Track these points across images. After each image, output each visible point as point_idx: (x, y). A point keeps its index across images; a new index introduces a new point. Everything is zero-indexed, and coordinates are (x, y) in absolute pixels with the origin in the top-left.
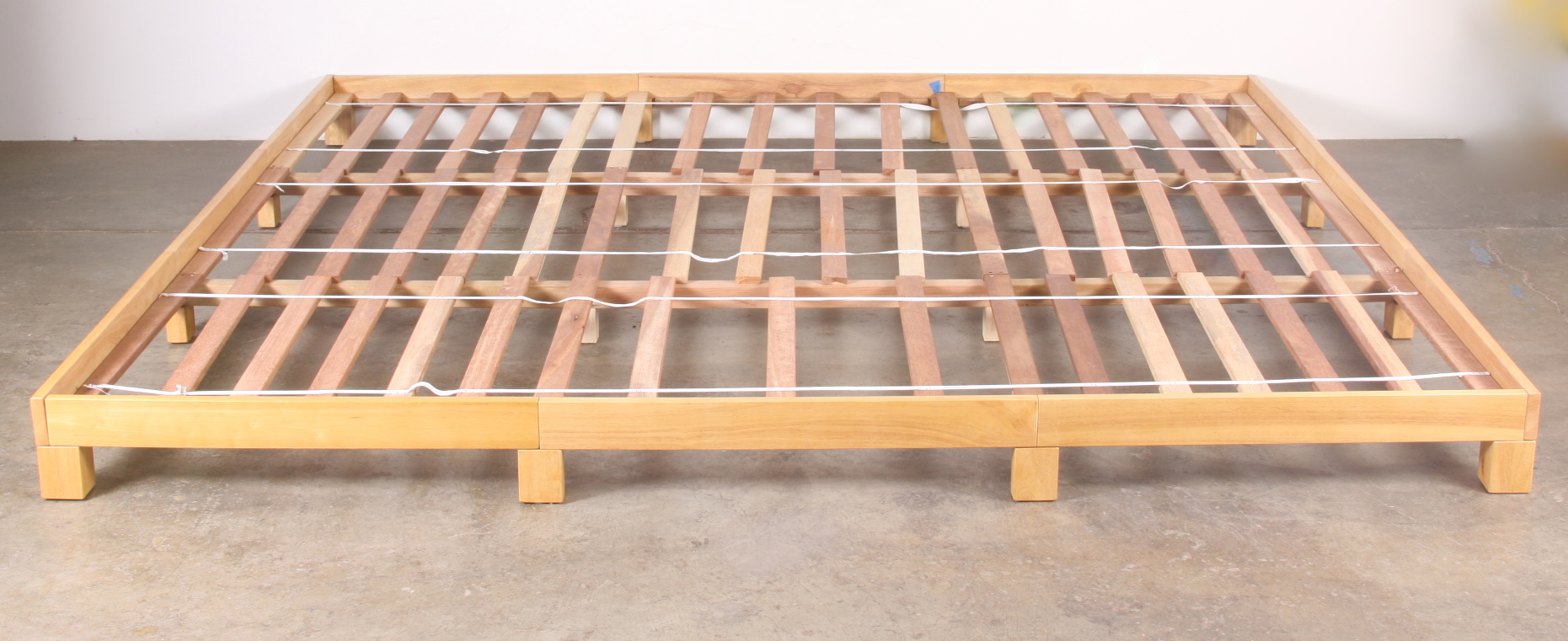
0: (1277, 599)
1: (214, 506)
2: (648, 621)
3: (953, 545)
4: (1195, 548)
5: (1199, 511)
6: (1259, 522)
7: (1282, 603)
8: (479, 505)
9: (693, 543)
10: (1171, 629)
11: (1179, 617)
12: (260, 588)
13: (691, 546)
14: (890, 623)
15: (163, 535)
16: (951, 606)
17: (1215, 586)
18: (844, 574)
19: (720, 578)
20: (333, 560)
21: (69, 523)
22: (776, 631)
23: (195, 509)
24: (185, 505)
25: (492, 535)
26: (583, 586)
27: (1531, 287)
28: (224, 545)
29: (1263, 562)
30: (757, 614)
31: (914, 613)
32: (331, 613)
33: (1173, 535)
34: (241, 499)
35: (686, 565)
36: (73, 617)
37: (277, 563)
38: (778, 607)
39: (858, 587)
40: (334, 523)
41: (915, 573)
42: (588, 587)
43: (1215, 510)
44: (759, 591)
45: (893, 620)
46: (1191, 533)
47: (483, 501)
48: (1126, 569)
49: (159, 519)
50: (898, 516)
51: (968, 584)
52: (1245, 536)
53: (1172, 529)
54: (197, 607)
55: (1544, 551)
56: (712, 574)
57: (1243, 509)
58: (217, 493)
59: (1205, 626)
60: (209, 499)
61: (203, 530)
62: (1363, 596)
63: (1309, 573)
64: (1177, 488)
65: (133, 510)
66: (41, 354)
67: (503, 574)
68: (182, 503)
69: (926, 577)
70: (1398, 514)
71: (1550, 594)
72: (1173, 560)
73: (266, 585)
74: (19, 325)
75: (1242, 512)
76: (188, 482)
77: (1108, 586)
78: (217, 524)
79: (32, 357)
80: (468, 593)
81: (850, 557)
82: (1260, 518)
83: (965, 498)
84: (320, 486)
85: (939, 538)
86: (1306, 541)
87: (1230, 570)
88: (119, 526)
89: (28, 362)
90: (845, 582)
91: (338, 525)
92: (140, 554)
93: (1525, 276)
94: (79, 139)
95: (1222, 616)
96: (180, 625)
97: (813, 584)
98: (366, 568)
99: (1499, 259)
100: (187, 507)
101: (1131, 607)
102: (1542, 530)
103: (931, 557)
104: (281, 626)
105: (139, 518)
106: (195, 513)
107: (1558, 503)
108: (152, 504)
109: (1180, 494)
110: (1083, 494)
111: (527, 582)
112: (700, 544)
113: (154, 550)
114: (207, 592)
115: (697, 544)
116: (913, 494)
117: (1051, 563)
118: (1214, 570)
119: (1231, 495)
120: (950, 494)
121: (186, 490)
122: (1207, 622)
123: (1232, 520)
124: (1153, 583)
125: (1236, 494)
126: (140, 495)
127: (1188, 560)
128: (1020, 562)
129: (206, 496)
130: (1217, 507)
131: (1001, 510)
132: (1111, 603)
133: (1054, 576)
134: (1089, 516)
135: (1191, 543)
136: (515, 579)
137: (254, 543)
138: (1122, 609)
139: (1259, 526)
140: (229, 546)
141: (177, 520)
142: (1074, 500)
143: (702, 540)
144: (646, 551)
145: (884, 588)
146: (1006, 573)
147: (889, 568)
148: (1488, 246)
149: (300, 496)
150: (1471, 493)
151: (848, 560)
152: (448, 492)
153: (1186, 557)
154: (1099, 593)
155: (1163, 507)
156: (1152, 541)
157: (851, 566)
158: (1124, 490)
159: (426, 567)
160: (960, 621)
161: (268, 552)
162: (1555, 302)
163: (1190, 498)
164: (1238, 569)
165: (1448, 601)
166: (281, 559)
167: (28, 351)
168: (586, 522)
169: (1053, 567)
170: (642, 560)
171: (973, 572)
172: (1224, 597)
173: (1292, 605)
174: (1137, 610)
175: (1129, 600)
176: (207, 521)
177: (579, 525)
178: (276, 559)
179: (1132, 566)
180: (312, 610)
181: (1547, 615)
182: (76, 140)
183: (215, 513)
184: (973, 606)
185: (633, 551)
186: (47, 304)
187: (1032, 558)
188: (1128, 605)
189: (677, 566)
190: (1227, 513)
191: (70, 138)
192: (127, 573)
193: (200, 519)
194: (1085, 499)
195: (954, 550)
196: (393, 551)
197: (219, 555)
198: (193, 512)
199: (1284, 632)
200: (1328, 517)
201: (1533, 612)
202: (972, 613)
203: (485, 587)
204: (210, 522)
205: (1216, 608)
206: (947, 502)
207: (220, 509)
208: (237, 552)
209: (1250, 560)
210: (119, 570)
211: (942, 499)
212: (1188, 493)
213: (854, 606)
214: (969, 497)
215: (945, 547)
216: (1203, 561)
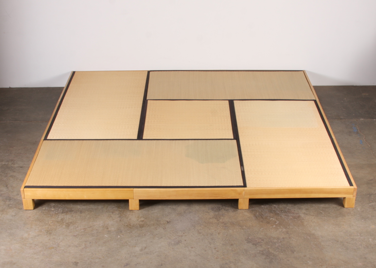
0: (293, 238)
1: (61, 212)
2: (158, 244)
3: (224, 222)
4: (276, 223)
5: (278, 212)
6: (291, 216)
7: (294, 240)
8: (119, 211)
9: (167, 222)
10: (269, 247)
11: (271, 243)
12: (74, 236)
13: (167, 223)
14: (209, 245)
15: (51, 220)
16: (223, 240)
17: (280, 235)
18: (200, 231)
19: (173, 232)
20: (89, 227)
21: (30, 217)
22: (185, 247)
23: (57, 213)
24: (54, 211)
25: (123, 220)
26: (144, 234)
27: (365, 141)
28: (65, 223)
29: (291, 228)
30: (181, 242)
31: (215, 242)
32: (90, 243)
33: (272, 220)
34: (67, 209)
35: (165, 228)
36: (35, 244)
37: (77, 228)
38: (185, 240)
39: (203, 235)
40: (88, 217)
41: (215, 231)
42: (145, 235)
43: (282, 212)
44: (181, 236)
45: (210, 244)
46: (276, 219)
47: (120, 210)
48: (261, 230)
49: (49, 216)
50: (212, 214)
51: (226, 234)
52: (288, 220)
53: (272, 218)
54: (61, 241)
55: (353, 225)
56: (171, 231)
57: (288, 212)
58: (61, 208)
59: (276, 246)
60: (60, 210)
61: (60, 219)
62: (311, 238)
63: (300, 231)
64: (274, 205)
65: (43, 213)
66: (14, 164)
67: (126, 231)
68: (53, 211)
69: (217, 232)
70: (322, 214)
71: (352, 237)
72: (271, 227)
73: (75, 235)
74: (8, 154)
75: (288, 213)
76: (54, 205)
77: (257, 235)
78: (62, 217)
79: (12, 165)
80: (119, 237)
81: (201, 226)
82: (292, 215)
83: (227, 208)
84: (84, 205)
85: (221, 220)
86: (301, 222)
87: (284, 230)
88: (41, 218)
89: (12, 167)
90: (200, 233)
91: (89, 217)
92: (47, 226)
93: (364, 137)
94: (11, 87)
95: (280, 243)
96: (58, 246)
97: (193, 234)
98: (96, 230)
99: (359, 131)
100: (55, 212)
101: (261, 241)
102: (353, 219)
103: (219, 226)
104: (80, 246)
105: (45, 216)
106: (57, 214)
107: (358, 211)
108: (47, 211)
109: (275, 207)
110: (253, 207)
111: (131, 233)
112: (169, 222)
113: (50, 225)
114: (63, 237)
115: (168, 222)
116: (215, 207)
117: (245, 228)
118: (280, 230)
119: (286, 208)
120: (224, 207)
121: (54, 207)
122: (277, 245)
123: (286, 215)
124: (266, 234)
125: (287, 207)
126: (44, 209)
127: (275, 227)
128: (238, 228)
129: (59, 209)
130: (283, 211)
131: (235, 212)
132: (257, 239)
133: (245, 231)
134: (254, 214)
135: (276, 222)
136: (129, 233)
137: (71, 223)
138: (259, 241)
139: (291, 217)
140: (66, 224)
141: (54, 216)
142: (251, 209)
143: (169, 221)
144: (157, 224)
145: (208, 235)
146: (235, 231)
147: (210, 229)
148: (357, 126)
149: (80, 208)
150: (340, 207)
151: (201, 227)
152: (112, 207)
153: (274, 226)
154: (255, 237)
155: (271, 211)
156: (267, 222)
157: (201, 229)
158: (262, 206)
159: (109, 229)
160: (224, 244)
161: (75, 225)
162: (370, 146)
163: (277, 208)
164: (285, 230)
165: (329, 239)
166: (78, 227)
167: (11, 163)
168: (143, 216)
169: (245, 229)
170: (156, 227)
171: (228, 230)
172: (281, 238)
173: (296, 240)
174: (262, 241)
175: (261, 238)
176: (60, 216)
177: (142, 217)
178: (77, 227)
179: (262, 229)
180: (86, 242)
181: (350, 243)
182: (10, 88)
183: (61, 214)
184: (227, 240)
185: (154, 224)
186: (13, 147)
187: (241, 226)
188: (260, 240)
189: (163, 229)
190: (284, 213)
191: (8, 87)
192: (45, 232)
193: (58, 216)
194: (253, 209)
195: (224, 224)
196: (102, 225)
197: (64, 226)
198: (56, 213)
199: (293, 248)
200: (307, 214)
201: (347, 243)
202: (227, 242)
203: (123, 235)
204: (61, 216)
205: (279, 241)
206: (223, 210)
207: (62, 213)
208: (68, 225)
209: (288, 227)
210: (43, 231)
211: (222, 209)
212: (276, 207)
213: (202, 240)
214: (228, 208)
215: (222, 223)
216: (278, 227)
